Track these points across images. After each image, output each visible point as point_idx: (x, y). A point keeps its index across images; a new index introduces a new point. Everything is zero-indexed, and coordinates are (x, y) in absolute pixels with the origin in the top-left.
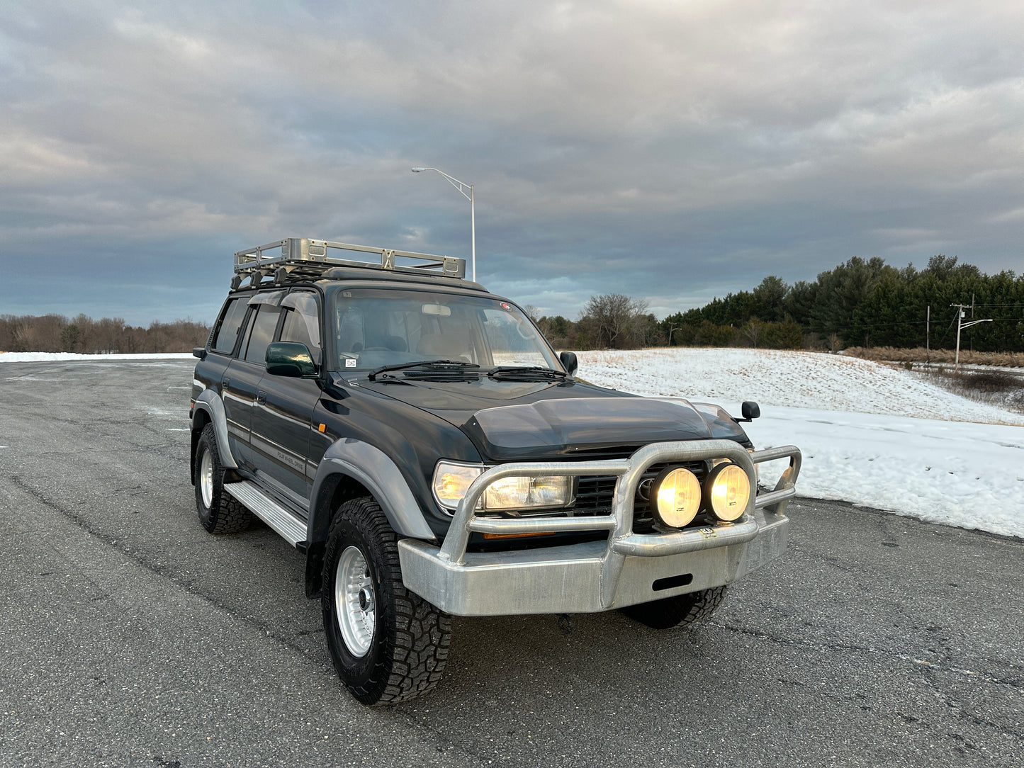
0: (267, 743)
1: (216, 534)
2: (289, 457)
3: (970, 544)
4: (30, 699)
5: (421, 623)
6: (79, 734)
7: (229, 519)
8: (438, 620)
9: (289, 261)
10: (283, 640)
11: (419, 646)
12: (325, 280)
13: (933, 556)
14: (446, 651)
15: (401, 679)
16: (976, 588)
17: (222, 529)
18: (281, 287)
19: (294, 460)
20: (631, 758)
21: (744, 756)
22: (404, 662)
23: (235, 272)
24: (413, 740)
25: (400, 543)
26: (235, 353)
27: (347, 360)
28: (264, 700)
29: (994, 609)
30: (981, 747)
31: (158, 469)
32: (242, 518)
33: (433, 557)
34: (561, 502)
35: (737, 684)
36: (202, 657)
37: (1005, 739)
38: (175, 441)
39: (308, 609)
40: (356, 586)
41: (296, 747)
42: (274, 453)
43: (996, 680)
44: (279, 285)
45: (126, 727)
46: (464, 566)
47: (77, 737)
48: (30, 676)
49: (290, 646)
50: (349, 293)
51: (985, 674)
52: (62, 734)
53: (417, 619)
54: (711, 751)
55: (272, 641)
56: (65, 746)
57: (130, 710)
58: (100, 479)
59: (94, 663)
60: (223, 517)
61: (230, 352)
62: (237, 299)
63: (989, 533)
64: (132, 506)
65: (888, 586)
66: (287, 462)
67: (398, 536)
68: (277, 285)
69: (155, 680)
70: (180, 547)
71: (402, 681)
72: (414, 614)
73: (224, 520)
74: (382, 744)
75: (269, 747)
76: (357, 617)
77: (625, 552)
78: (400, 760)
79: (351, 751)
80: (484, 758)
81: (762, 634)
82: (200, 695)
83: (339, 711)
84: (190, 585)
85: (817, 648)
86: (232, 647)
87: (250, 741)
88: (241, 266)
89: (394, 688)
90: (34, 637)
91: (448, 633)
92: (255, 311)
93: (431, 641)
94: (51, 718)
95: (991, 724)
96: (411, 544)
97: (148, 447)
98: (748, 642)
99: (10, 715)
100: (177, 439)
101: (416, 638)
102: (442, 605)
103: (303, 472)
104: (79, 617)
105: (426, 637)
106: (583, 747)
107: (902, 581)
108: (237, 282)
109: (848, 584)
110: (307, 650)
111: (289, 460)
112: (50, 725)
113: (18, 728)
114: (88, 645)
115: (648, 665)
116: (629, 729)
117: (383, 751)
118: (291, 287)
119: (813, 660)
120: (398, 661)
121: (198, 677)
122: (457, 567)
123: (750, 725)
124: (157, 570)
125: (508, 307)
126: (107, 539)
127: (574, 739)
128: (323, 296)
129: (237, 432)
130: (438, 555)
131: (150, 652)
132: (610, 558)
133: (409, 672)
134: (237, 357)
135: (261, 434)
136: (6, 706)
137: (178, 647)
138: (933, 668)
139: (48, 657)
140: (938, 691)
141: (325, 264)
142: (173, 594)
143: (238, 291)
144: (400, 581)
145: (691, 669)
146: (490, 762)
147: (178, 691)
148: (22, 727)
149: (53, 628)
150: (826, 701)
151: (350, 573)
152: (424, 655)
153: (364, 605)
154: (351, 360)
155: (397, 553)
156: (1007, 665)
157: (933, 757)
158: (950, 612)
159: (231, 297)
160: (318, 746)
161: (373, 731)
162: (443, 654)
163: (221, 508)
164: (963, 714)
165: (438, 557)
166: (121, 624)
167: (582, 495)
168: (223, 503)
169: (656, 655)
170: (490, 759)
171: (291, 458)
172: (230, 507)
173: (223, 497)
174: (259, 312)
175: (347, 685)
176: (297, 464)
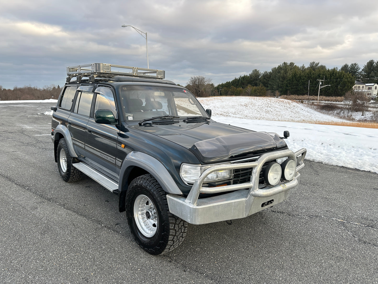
0: (117, 274)
1: (69, 183)
2: (106, 156)
3: (342, 172)
4: (11, 262)
5: (178, 225)
6: (37, 277)
7: (74, 176)
8: (184, 223)
9: (95, 73)
10: (110, 228)
11: (178, 233)
12: (112, 81)
13: (332, 178)
15: (170, 246)
16: (349, 190)
18: (92, 83)
19: (109, 158)
20: (255, 268)
21: (293, 264)
22: (172, 240)
23: (68, 75)
24: (173, 268)
25: (167, 196)
26: (72, 110)
27: (129, 117)
28: (110, 255)
29: (357, 198)
30: (369, 253)
31: (36, 154)
32: (80, 176)
33: (183, 202)
34: (228, 176)
35: (282, 234)
36: (79, 238)
37: (375, 248)
38: (39, 141)
40: (142, 208)
41: (128, 275)
42: (98, 154)
43: (366, 226)
44: (91, 83)
45: (56, 272)
46: (197, 206)
47: (37, 278)
48: (8, 252)
49: (113, 230)
50: (126, 88)
51: (362, 224)
52: (30, 277)
53: (177, 224)
54: (281, 263)
55: (105, 229)
56: (33, 282)
57: (56, 264)
58: (12, 159)
59: (34, 244)
60: (72, 176)
61: (69, 109)
62: (70, 87)
63: (346, 167)
64: (30, 171)
65: (320, 191)
66: (105, 158)
67: (167, 193)
68: (90, 83)
69: (62, 250)
70: (56, 189)
71: (171, 247)
72: (176, 222)
73: (73, 177)
74: (162, 271)
75: (118, 276)
76: (143, 220)
77: (255, 196)
78: (170, 277)
79: (150, 274)
80: (202, 273)
81: (284, 213)
82: (83, 255)
83: (141, 257)
84: (64, 206)
85: (305, 217)
86: (90, 233)
87: (109, 274)
88: (70, 73)
89: (167, 250)
90: (5, 234)
91: (186, 227)
92: (80, 93)
93: (181, 231)
94: (23, 270)
95: (369, 243)
96: (177, 198)
97: (28, 144)
98: (281, 216)
99: (5, 270)
100: (39, 139)
101: (177, 231)
102: (189, 221)
103: (114, 162)
104: (22, 223)
105: (180, 231)
106: (237, 265)
107: (324, 188)
108: (68, 80)
109: (307, 190)
110: (121, 232)
111: (106, 157)
112: (24, 273)
113: (10, 276)
114: (29, 236)
115: (249, 229)
116: (251, 256)
117: (163, 274)
118: (97, 84)
119: (305, 222)
120: (170, 240)
121: (80, 247)
122: (195, 206)
123: (292, 251)
124: (49, 200)
125: (186, 92)
126: (23, 186)
127: (232, 262)
128: (114, 89)
129: (77, 143)
130: (185, 201)
131: (57, 237)
132: (250, 198)
133: (173, 243)
134: (73, 112)
135: (90, 145)
136: (2, 266)
137: (68, 234)
138: (344, 222)
139: (13, 242)
140: (349, 232)
141: (110, 74)
142: (59, 210)
143: (69, 83)
144: (168, 210)
145: (265, 229)
146: (204, 275)
147: (73, 254)
148: (11, 275)
149: (12, 229)
150: (314, 239)
151: (139, 204)
152: (179, 237)
153: (148, 217)
154: (130, 117)
155: (166, 199)
156: (368, 219)
157: (355, 258)
158: (344, 200)
159: (66, 86)
160: (137, 274)
161: (157, 266)
162: (185, 235)
163: (71, 173)
164: (360, 240)
165: (185, 202)
166: (41, 225)
167: (235, 174)
168: (72, 171)
170: (204, 274)
171: (107, 157)
172: (75, 172)
173: (72, 168)
174: (82, 93)
175: (144, 248)
176: (111, 159)
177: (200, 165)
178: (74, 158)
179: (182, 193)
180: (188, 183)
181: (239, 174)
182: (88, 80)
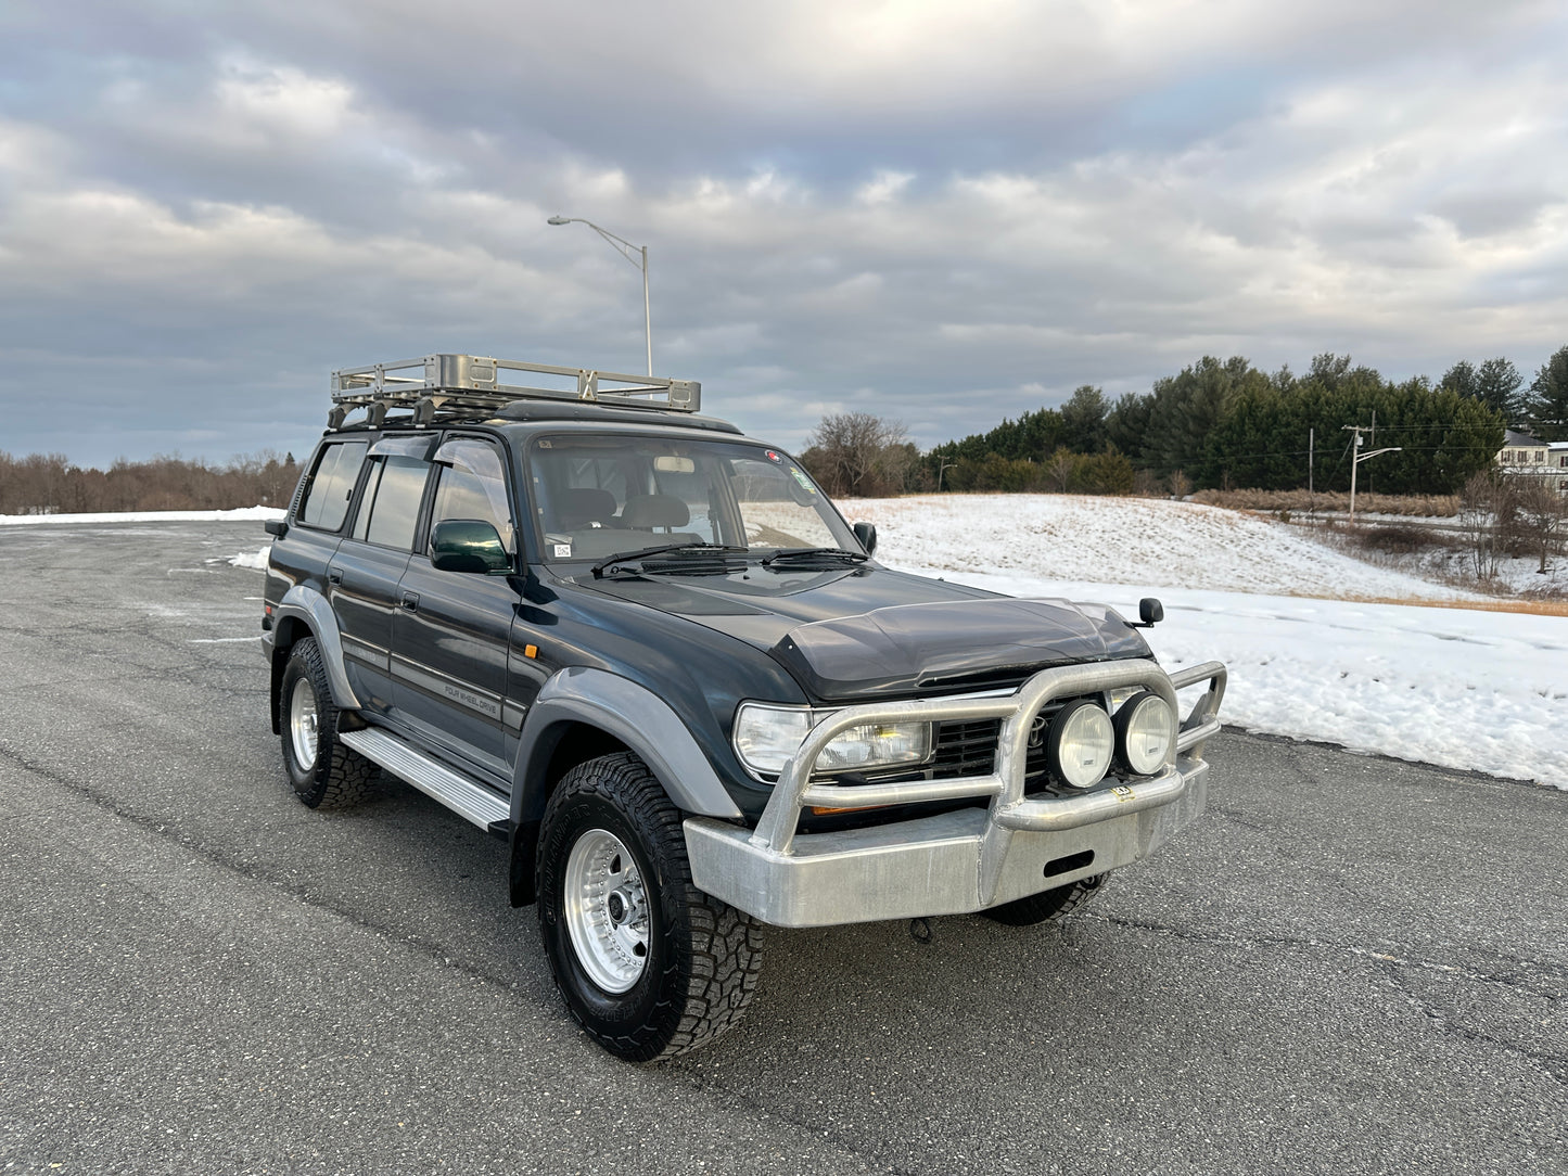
0: (493, 1126)
1: (322, 811)
2: (467, 694)
3: (1416, 784)
4: (102, 1081)
5: (725, 941)
6: (198, 1130)
7: (344, 785)
8: (746, 935)
9: (438, 390)
10: (473, 971)
11: (723, 972)
12: (499, 421)
13: (1370, 803)
14: (755, 977)
15: (695, 1022)
16: (1435, 847)
17: (334, 801)
18: (426, 429)
19: (479, 699)
20: (1022, 1115)
21: (1174, 1103)
22: (703, 998)
23: (334, 402)
24: (707, 1108)
25: (686, 824)
26: (347, 530)
27: (556, 547)
28: (470, 1063)
29: (1464, 876)
30: (1481, 1070)
31: (196, 708)
32: (365, 784)
33: (744, 845)
34: (914, 755)
35: (1143, 1001)
36: (356, 1003)
37: (1508, 1057)
38: (208, 661)
39: (499, 920)
40: (594, 886)
41: (537, 1130)
42: (440, 688)
43: (1483, 976)
44: (423, 426)
45: (268, 1115)
46: (794, 855)
47: (195, 1135)
48: (91, 1046)
49: (487, 979)
50: (549, 443)
51: (1469, 969)
52: (170, 1131)
53: (720, 935)
54: (1127, 1098)
55: (457, 973)
56: (181, 1149)
57: (267, 1090)
58: (105, 726)
59: (187, 1020)
60: (336, 782)
61: (337, 527)
62: (341, 443)
63: (1437, 766)
64: (173, 769)
65: (1317, 849)
66: (465, 702)
67: (683, 814)
68: (418, 426)
69: (292, 1042)
70: (270, 831)
71: (697, 1025)
72: (716, 928)
73: (337, 787)
74: (663, 1119)
75: (497, 1132)
76: (600, 932)
77: (1013, 826)
78: (695, 1139)
79: (620, 1130)
80: (816, 1129)
81: (1161, 927)
82: (369, 1060)
83: (588, 1072)
84: (303, 892)
85: (1240, 944)
86: (399, 986)
87: (465, 1126)
88: (344, 393)
89: (684, 1036)
90: (79, 986)
91: (758, 951)
92: (377, 466)
93: (738, 965)
94: (145, 1108)
95: (1488, 1039)
96: (722, 830)
97: (166, 671)
98: (1145, 940)
99: (77, 1107)
100: (210, 656)
101: (719, 962)
102: (763, 914)
103: (497, 716)
104: (142, 950)
105: (732, 961)
106: (952, 1103)
107: (1335, 841)
108: (337, 417)
109: (1263, 848)
110: (515, 985)
111: (468, 698)
112: (148, 1119)
113: (97, 1127)
114: (169, 993)
115: (1014, 981)
116: (1010, 1075)
117: (668, 1128)
118: (445, 430)
119: (1239, 962)
120: (693, 997)
121: (359, 1034)
122: (784, 857)
123: (1173, 1059)
124: (246, 871)
125: (776, 458)
126: (148, 824)
127: (936, 1093)
128: (508, 448)
129: (363, 654)
130: (750, 840)
131: (273, 1000)
132: (993, 835)
133: (707, 1011)
134: (350, 536)
135: (410, 658)
136: (68, 1094)
137: (314, 989)
138: (1399, 964)
139: (110, 1014)
140: (1411, 997)
141: (493, 393)
142: (282, 907)
143: (340, 431)
144: (690, 880)
145: (1076, 983)
146: (826, 1133)
147: (332, 1056)
148: (102, 1124)
149: (105, 969)
150: (1267, 1019)
151: (586, 868)
152: (728, 986)
153: (618, 915)
154: (563, 546)
155: (683, 839)
156: (1494, 954)
157: (1422, 1088)
158: (1407, 883)
159: (328, 440)
160: (569, 1126)
161: (644, 1100)
162: (751, 982)
163: (333, 770)
164: (1450, 1027)
165: (750, 844)
166: (213, 957)
167: (943, 746)
168: (336, 762)
169: (1022, 965)
170: (824, 1130)
171: (473, 695)
172: (345, 768)
173: (335, 752)
174: (387, 466)
175: (599, 1035)
176: (485, 705)
177: (808, 708)
178: (347, 711)
179: (738, 814)
180: (761, 775)
181: (958, 749)
182: (409, 418)
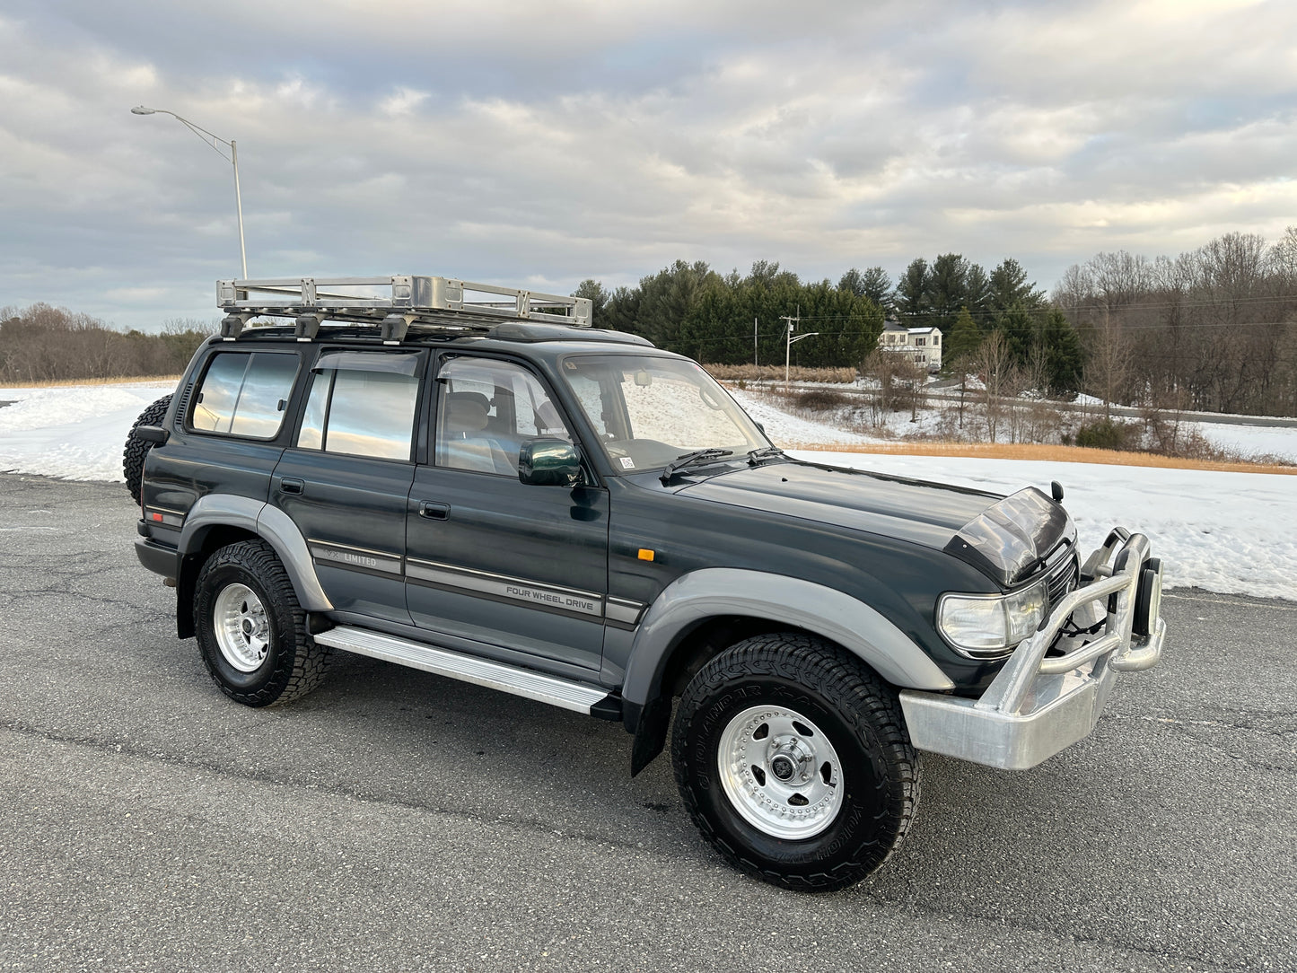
1: (270, 708)
2: (543, 593)
17: (286, 699)
19: (563, 597)
23: (223, 311)
25: (902, 697)
26: (284, 440)
27: (621, 459)
42: (498, 588)
43: (1230, 725)
44: (396, 343)
46: (1023, 715)
49: (611, 843)
50: (572, 364)
66: (540, 601)
67: (899, 689)
68: (384, 342)
77: (1124, 669)
88: (242, 303)
92: (324, 378)
103: (596, 612)
110: (640, 845)
118: (433, 348)
122: (1018, 717)
128: (541, 368)
129: (350, 559)
130: (974, 706)
134: (294, 446)
135: (443, 562)
138: (1180, 724)
140: (1211, 746)
143: (238, 341)
154: (626, 459)
156: (1220, 709)
164: (1253, 764)
165: (979, 709)
171: (555, 595)
174: (337, 380)
175: (783, 876)
176: (574, 603)
177: (1001, 595)
178: (313, 613)
179: (948, 684)
180: (969, 652)
